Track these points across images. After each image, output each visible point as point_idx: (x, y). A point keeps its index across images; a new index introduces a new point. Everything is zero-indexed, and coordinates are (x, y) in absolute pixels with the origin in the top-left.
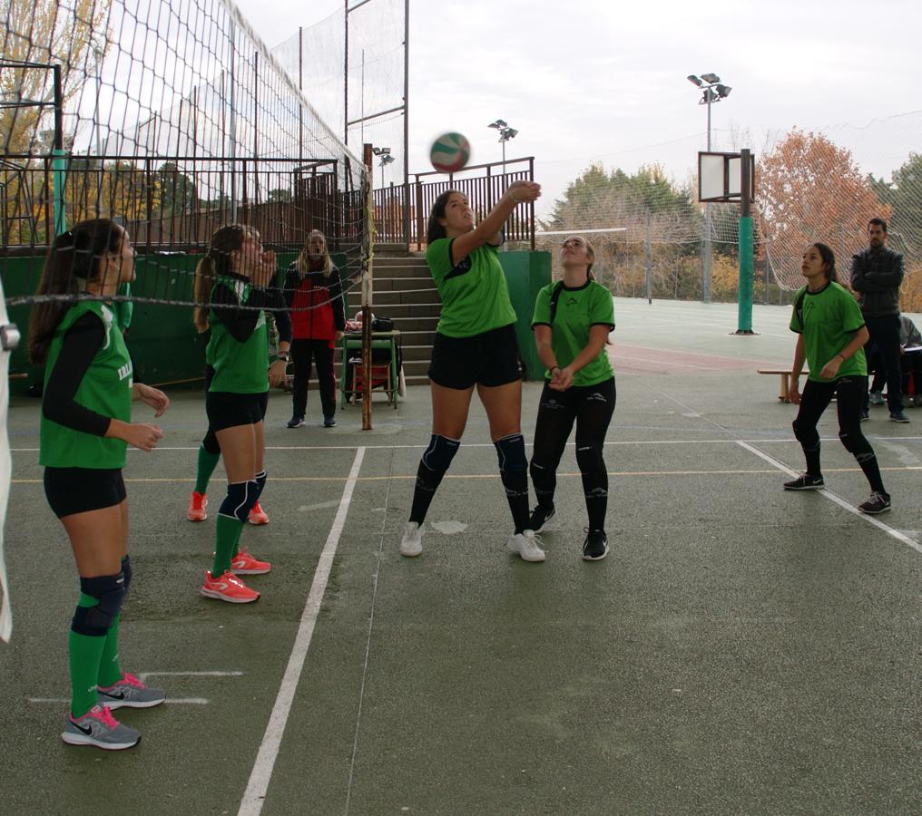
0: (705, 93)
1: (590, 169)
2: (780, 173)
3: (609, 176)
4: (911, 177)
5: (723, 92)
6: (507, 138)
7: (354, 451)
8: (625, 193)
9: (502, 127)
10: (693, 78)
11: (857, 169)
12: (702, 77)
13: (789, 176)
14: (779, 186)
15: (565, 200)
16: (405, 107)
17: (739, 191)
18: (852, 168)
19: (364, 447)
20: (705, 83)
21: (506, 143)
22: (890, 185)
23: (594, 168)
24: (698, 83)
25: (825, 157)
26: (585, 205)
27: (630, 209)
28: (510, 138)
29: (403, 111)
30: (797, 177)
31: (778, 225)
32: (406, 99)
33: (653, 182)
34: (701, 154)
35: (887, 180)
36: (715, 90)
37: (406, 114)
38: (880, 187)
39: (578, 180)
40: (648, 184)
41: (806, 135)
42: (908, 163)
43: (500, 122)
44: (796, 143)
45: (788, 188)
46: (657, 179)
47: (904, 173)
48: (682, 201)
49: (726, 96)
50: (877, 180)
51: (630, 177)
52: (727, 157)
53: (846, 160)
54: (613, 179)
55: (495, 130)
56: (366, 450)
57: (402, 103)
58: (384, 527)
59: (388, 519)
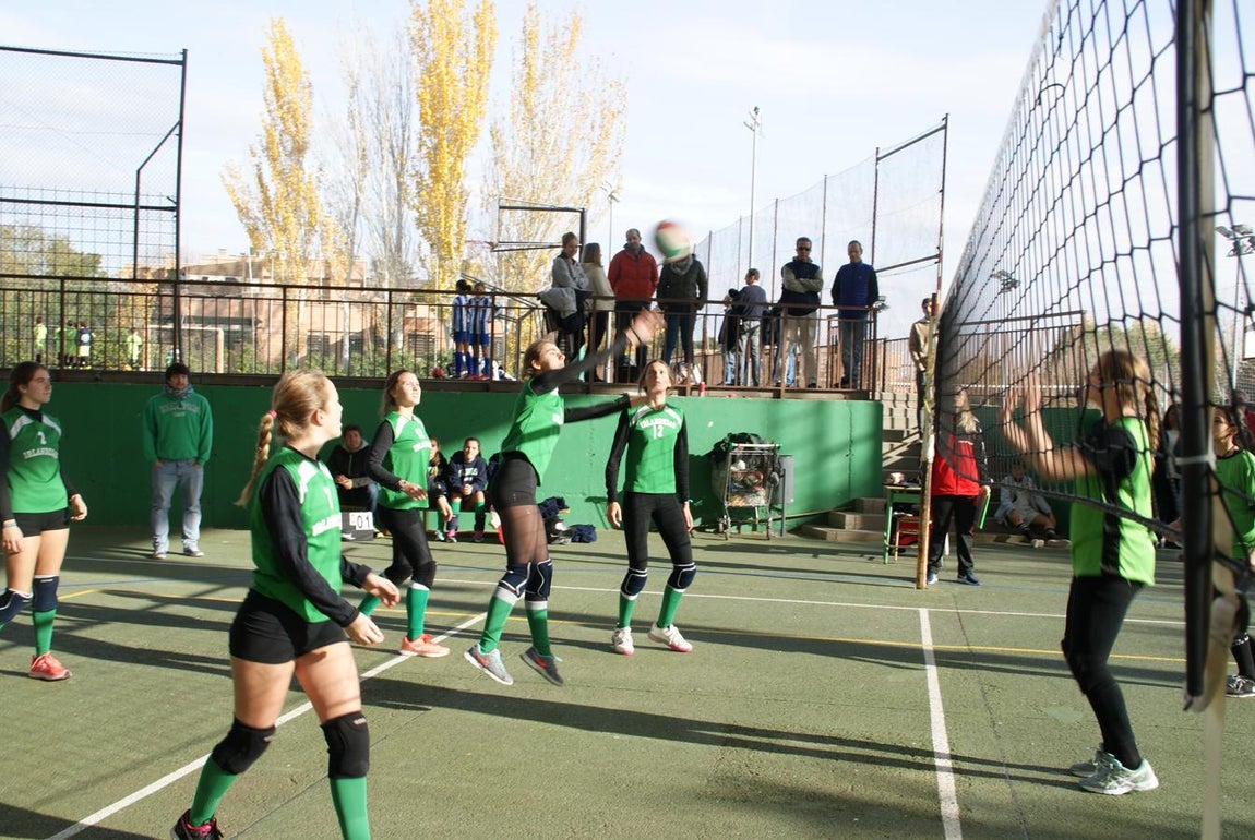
6: (1008, 289)
7: (915, 614)
9: (1005, 278)
19: (926, 610)
28: (1012, 290)
32: (940, 247)
56: (930, 613)
57: (936, 252)
58: (989, 709)
59: (988, 698)
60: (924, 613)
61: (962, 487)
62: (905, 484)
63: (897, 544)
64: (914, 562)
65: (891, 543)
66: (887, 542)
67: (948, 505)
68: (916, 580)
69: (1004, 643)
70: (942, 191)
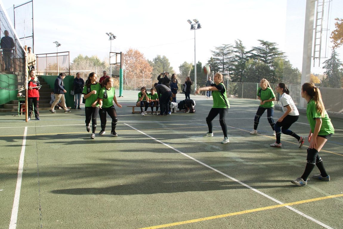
0: (110, 37)
1: (79, 55)
2: (127, 58)
3: (84, 57)
4: (157, 60)
5: (114, 37)
6: (58, 46)
7: (24, 128)
8: (88, 61)
9: (57, 43)
10: (107, 34)
11: (145, 58)
12: (110, 33)
13: (129, 59)
14: (127, 61)
15: (73, 63)
16: (33, 36)
17: (120, 62)
18: (144, 57)
19: (27, 127)
20: (110, 35)
21: (58, 47)
22: (152, 62)
23: (80, 55)
24: (108, 35)
25: (137, 55)
26: (78, 64)
27: (90, 66)
28: (59, 46)
29: (32, 37)
30: (131, 59)
31: (126, 71)
32: (33, 34)
33: (95, 59)
34: (110, 52)
35: (152, 61)
36: (112, 37)
37: (33, 38)
38: (150, 62)
39: (76, 58)
40: (94, 60)
41: (133, 49)
42: (157, 57)
43: (56, 42)
44: (131, 51)
45: (129, 62)
46: (96, 58)
47: (156, 59)
48: (103, 64)
49: (115, 38)
50: (149, 61)
51: (89, 58)
52: (117, 53)
53: (142, 55)
54: (85, 58)
55: (55, 44)
56: (28, 128)
57: (32, 35)
58: (37, 148)
59: (38, 145)
60: (26, 128)
61: (35, 95)
62: (23, 96)
63: (22, 111)
64: (24, 116)
65: (20, 111)
66: (19, 111)
67: (31, 100)
68: (26, 120)
69: (45, 133)
70: (33, 18)
